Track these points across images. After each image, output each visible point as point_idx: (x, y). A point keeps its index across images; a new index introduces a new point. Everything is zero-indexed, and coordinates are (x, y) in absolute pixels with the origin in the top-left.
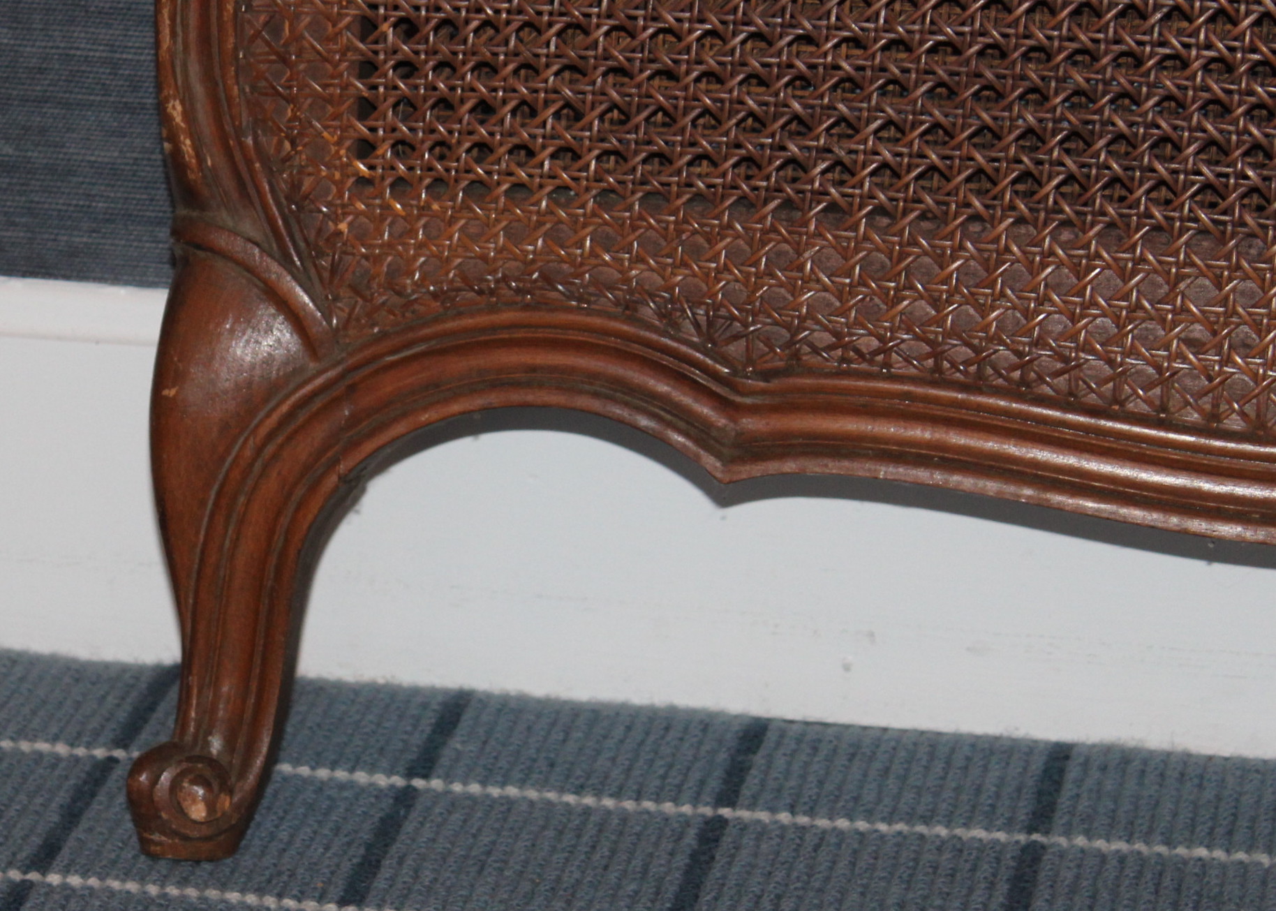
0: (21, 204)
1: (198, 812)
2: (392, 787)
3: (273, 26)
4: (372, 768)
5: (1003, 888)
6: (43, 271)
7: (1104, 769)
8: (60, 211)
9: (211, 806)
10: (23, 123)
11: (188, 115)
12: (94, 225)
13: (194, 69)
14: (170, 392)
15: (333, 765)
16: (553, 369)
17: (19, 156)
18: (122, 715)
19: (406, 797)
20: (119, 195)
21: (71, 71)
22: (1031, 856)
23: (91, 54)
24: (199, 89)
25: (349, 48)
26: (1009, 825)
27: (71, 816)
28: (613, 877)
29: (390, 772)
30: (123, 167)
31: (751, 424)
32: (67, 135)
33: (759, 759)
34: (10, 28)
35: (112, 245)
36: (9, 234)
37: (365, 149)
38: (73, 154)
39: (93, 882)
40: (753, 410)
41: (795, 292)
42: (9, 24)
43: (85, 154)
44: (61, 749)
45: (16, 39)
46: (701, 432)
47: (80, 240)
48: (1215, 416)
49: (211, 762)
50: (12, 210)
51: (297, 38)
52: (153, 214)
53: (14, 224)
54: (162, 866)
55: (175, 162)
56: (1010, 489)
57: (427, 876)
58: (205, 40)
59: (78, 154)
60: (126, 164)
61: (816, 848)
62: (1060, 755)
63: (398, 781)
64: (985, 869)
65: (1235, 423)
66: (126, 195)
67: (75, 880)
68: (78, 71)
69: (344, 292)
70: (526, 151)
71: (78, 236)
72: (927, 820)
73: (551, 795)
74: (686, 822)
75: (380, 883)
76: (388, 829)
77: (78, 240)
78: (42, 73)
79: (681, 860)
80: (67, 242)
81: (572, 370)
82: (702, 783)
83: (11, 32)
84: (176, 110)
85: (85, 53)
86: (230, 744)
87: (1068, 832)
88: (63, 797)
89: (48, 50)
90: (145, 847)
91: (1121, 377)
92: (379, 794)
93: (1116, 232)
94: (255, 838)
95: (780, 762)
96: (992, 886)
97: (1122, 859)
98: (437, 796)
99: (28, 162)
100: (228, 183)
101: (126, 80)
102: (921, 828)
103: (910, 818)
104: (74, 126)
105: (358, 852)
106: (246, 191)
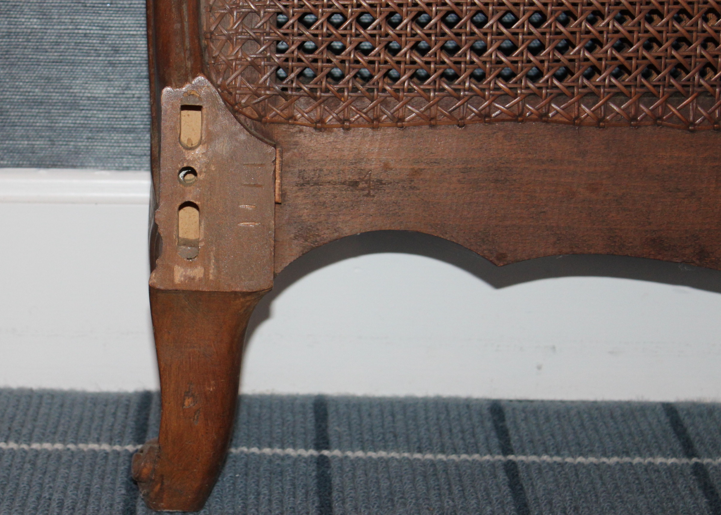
0: (45, 125)
2: (312, 456)
6: (59, 163)
7: (701, 416)
8: (69, 127)
10: (46, 76)
12: (90, 135)
17: (44, 96)
19: (323, 462)
20: (105, 116)
21: (76, 43)
23: (88, 31)
26: (675, 455)
28: (473, 502)
30: (107, 99)
32: (74, 82)
33: (510, 424)
34: (38, 18)
35: (101, 146)
36: (38, 143)
38: (76, 93)
42: (37, 16)
43: (84, 93)
45: (42, 25)
50: (40, 128)
52: (126, 126)
53: (42, 137)
59: (80, 92)
60: (109, 97)
62: (671, 409)
63: (312, 452)
64: (681, 482)
66: (109, 116)
68: (80, 43)
71: (80, 142)
77: (80, 144)
78: (58, 45)
80: (74, 145)
83: (39, 21)
85: (84, 32)
89: (61, 31)
92: (306, 461)
99: (50, 99)
101: (109, 47)
104: (77, 76)
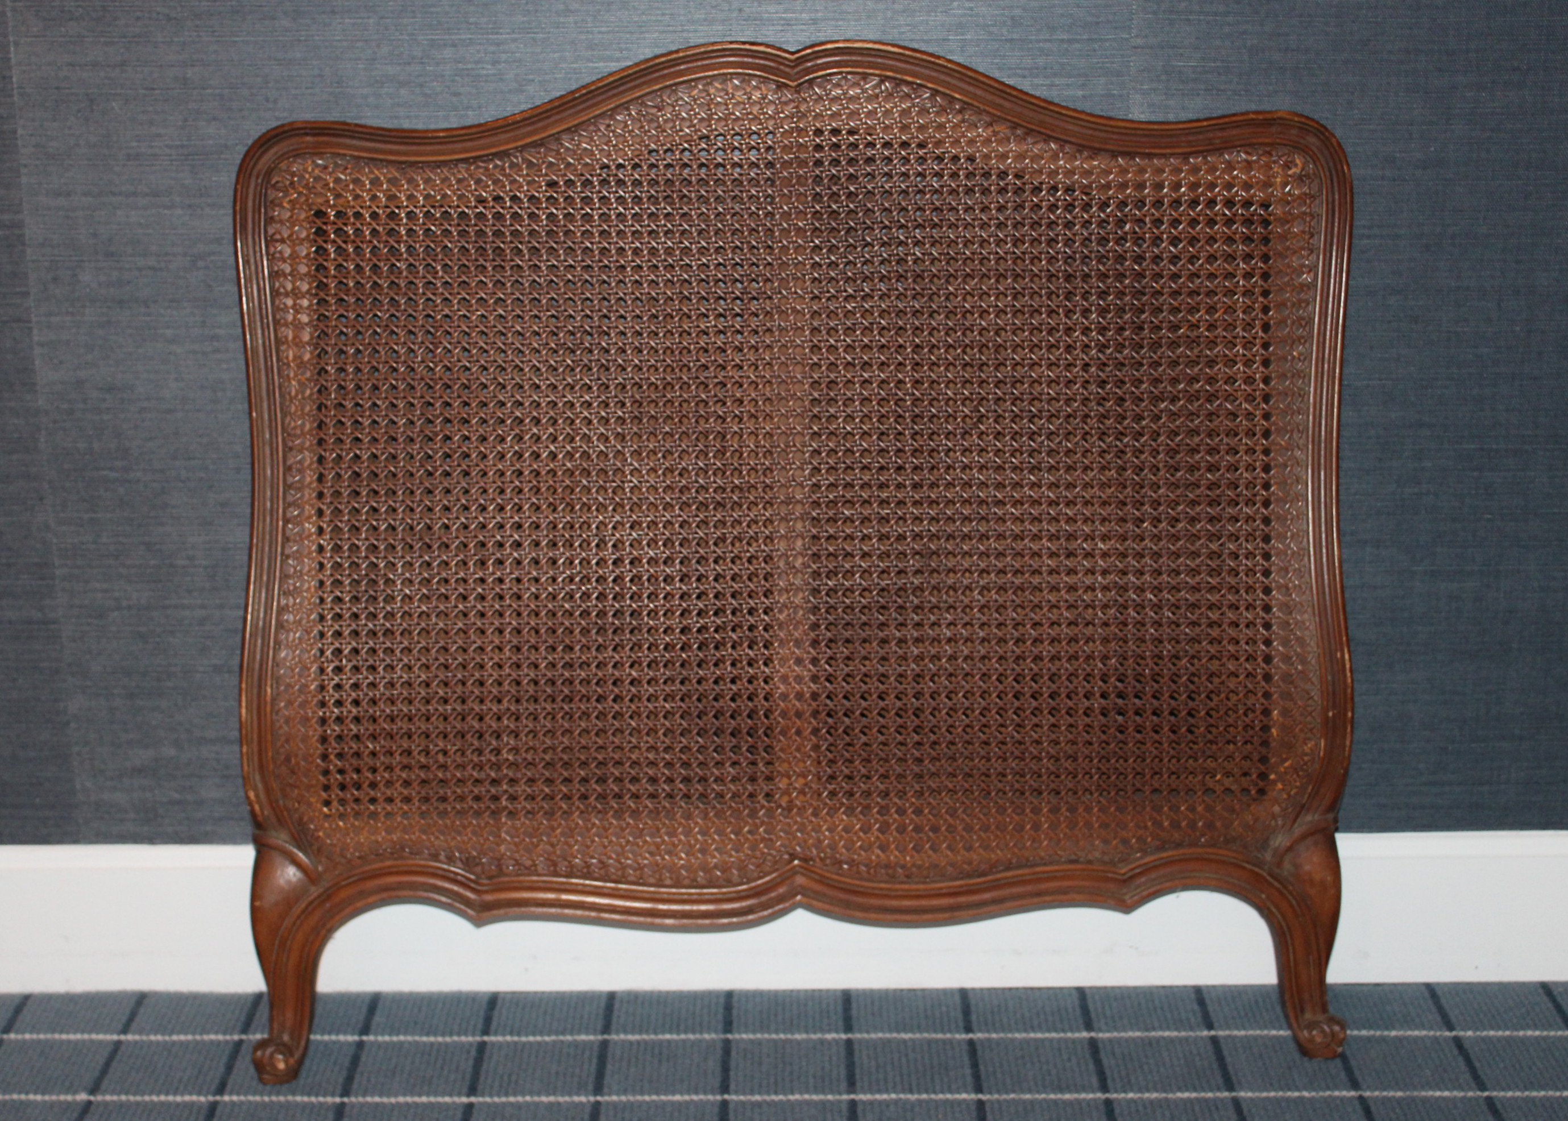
1: (281, 1066)
2: (354, 1040)
3: (288, 759)
4: (345, 1033)
5: (595, 1061)
7: (628, 1002)
9: (286, 1062)
11: (257, 796)
13: (258, 777)
14: (257, 904)
15: (330, 1033)
16: (407, 883)
18: (243, 1019)
19: (360, 1045)
22: (604, 1045)
24: (260, 786)
25: (318, 766)
26: (595, 1033)
27: (229, 1068)
28: (445, 1072)
29: (353, 1034)
31: (489, 897)
33: (496, 1013)
37: (327, 803)
38: (204, 795)
39: (242, 1098)
40: (486, 892)
41: (498, 845)
43: (209, 795)
44: (220, 1037)
46: (467, 902)
47: (209, 828)
48: (661, 880)
49: (284, 1045)
51: (298, 764)
54: (268, 1088)
55: (253, 813)
56: (587, 913)
57: (373, 1080)
58: (261, 767)
59: (206, 795)
61: (522, 1051)
62: (612, 996)
63: (357, 1038)
64: (587, 1053)
65: (668, 882)
67: (235, 1098)
69: (323, 860)
70: (390, 800)
72: (563, 1033)
73: (417, 1038)
74: (471, 1044)
75: (355, 1086)
76: (355, 1061)
79: (471, 1062)
81: (415, 882)
82: (475, 1026)
84: (252, 794)
86: (292, 1038)
87: (617, 1033)
88: (224, 1060)
90: (261, 1080)
91: (624, 867)
92: (348, 1044)
93: (619, 814)
94: (303, 1073)
95: (504, 1012)
96: (590, 1060)
97: (638, 1043)
98: (372, 1043)
100: (274, 819)
102: (561, 1038)
103: (557, 1033)
104: (204, 785)
105: (344, 1073)
106: (281, 822)
